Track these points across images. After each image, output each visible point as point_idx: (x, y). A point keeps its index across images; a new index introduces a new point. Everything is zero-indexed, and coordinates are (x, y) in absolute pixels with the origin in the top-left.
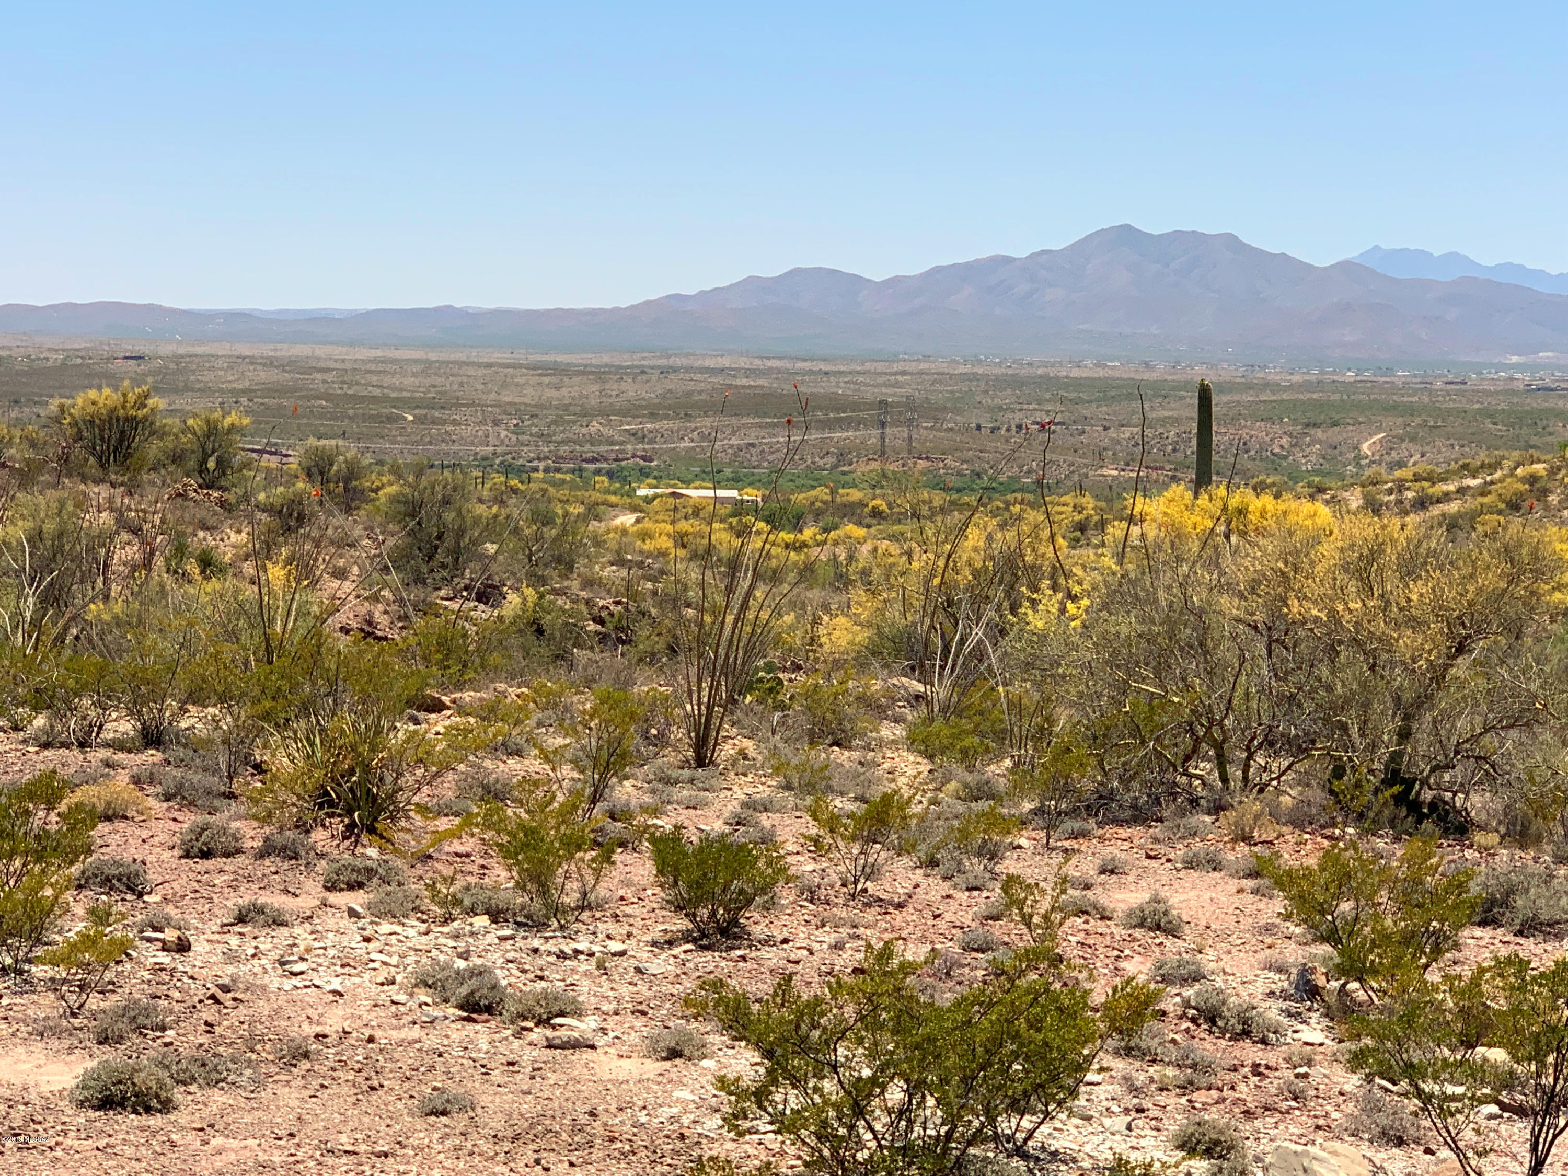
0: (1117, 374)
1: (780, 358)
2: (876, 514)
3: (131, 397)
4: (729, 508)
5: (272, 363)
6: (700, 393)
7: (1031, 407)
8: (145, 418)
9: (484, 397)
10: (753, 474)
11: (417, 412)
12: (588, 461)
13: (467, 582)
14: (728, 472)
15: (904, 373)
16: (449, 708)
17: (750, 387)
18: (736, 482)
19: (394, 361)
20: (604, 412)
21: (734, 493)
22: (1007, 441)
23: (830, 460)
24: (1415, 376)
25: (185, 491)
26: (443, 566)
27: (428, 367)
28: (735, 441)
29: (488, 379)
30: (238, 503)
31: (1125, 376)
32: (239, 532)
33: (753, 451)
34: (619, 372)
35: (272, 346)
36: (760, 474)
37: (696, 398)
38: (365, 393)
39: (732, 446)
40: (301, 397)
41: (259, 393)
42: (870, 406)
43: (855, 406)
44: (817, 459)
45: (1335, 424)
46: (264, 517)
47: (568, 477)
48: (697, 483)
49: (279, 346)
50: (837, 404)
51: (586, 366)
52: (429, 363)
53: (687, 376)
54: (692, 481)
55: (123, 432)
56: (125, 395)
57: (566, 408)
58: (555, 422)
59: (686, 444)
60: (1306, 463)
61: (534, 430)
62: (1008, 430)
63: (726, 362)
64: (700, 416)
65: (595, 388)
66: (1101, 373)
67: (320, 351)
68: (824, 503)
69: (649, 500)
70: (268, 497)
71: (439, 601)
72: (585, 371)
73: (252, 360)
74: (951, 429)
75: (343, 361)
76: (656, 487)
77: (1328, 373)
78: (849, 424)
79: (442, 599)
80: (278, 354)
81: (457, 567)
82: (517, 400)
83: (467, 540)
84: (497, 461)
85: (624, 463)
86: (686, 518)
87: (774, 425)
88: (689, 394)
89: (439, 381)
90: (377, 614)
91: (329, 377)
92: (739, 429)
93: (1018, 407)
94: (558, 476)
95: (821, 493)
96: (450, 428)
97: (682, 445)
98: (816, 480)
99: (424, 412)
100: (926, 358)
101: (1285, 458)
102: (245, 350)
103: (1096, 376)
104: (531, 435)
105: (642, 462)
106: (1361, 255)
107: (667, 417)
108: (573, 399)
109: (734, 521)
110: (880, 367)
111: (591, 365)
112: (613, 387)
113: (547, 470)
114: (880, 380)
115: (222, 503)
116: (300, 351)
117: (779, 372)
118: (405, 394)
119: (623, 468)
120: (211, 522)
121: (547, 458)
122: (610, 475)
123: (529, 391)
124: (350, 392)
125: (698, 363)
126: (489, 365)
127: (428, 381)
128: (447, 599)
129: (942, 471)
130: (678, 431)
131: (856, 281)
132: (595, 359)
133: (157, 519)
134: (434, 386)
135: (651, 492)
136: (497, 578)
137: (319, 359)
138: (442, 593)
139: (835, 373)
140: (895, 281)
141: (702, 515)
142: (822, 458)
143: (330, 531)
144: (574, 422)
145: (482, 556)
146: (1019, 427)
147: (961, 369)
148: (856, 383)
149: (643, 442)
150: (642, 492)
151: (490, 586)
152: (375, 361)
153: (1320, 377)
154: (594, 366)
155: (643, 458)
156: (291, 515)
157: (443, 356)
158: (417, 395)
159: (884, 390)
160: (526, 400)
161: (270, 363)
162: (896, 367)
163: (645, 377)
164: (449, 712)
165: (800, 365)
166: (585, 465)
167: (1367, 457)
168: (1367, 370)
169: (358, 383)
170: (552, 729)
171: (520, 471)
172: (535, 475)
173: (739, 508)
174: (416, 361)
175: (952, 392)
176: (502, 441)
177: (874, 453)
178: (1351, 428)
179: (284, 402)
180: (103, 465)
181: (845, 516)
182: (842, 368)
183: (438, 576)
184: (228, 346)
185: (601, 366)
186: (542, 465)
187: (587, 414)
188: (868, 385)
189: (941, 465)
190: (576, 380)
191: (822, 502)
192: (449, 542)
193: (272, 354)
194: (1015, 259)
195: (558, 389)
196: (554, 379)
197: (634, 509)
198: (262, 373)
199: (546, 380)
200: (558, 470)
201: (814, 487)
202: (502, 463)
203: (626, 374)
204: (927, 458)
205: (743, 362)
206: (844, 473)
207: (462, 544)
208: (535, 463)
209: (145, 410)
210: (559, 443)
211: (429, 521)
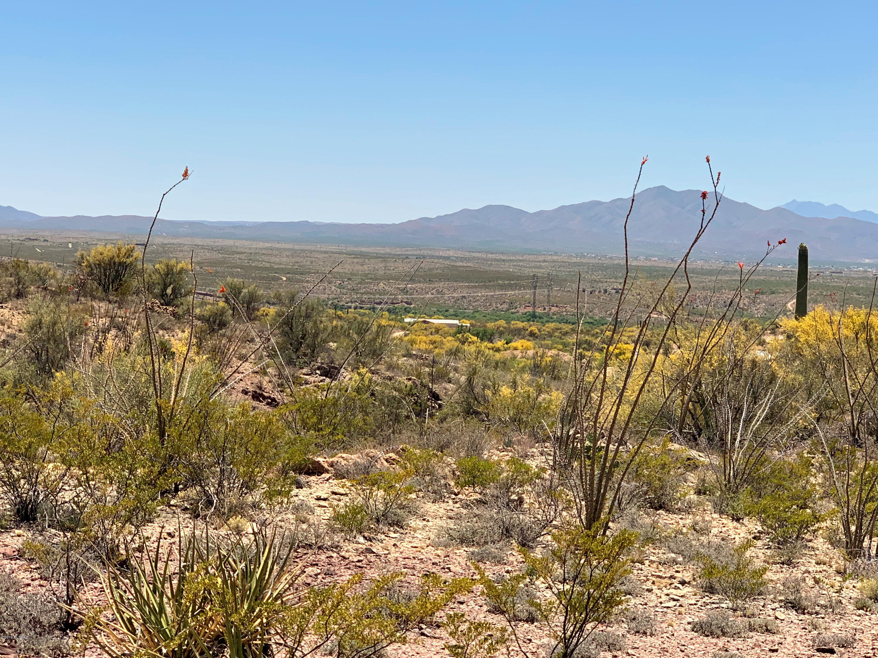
0: (656, 264)
1: (479, 252)
2: (532, 334)
3: (123, 251)
4: (455, 330)
5: (212, 249)
6: (437, 269)
7: (612, 280)
8: (131, 263)
9: (324, 269)
10: (465, 313)
11: (288, 275)
12: (377, 304)
13: (319, 364)
14: (451, 311)
15: (545, 261)
16: (327, 471)
17: (463, 266)
18: (455, 316)
19: (278, 249)
20: (387, 278)
21: (456, 322)
22: (599, 298)
23: (505, 306)
24: (815, 268)
25: (153, 306)
26: (305, 355)
27: (294, 253)
28: (455, 295)
29: (325, 259)
30: (184, 314)
31: (660, 265)
32: (183, 331)
33: (465, 300)
34: (396, 257)
35: (213, 240)
36: (468, 313)
37: (435, 272)
38: (262, 265)
39: (453, 298)
40: (228, 267)
41: (206, 264)
42: (528, 278)
43: (518, 278)
44: (499, 305)
45: (773, 293)
46: (199, 323)
47: (367, 312)
48: (436, 316)
49: (216, 240)
50: (509, 276)
51: (377, 254)
52: (295, 251)
53: (431, 260)
54: (433, 315)
55: (117, 271)
56: (119, 249)
57: (366, 275)
58: (360, 283)
59: (429, 296)
60: (757, 314)
61: (349, 287)
62: (600, 292)
63: (451, 253)
64: (437, 281)
65: (382, 265)
66: (648, 264)
67: (238, 243)
68: (505, 328)
69: (411, 324)
70: (201, 311)
71: (302, 376)
72: (377, 256)
73: (203, 247)
74: (569, 291)
75: (250, 248)
76: (414, 318)
77: (768, 266)
78: (516, 287)
79: (304, 374)
80: (216, 244)
81: (313, 356)
82: (341, 271)
83: (319, 340)
84: (330, 302)
85: (396, 305)
86: (431, 334)
87: (475, 287)
88: (431, 270)
89: (298, 259)
90: (265, 383)
91: (243, 256)
92: (458, 288)
93: (605, 280)
94: (362, 311)
95: (502, 323)
96: (306, 284)
97: (428, 296)
98: (499, 316)
99: (291, 276)
100: (556, 254)
101: (747, 310)
102: (199, 241)
103: (646, 265)
104: (348, 289)
105: (406, 305)
106: (786, 204)
107: (420, 282)
108: (370, 271)
109: (460, 336)
110: (531, 257)
111: (380, 253)
112: (391, 265)
113: (355, 308)
114: (532, 264)
115: (174, 314)
116: (229, 243)
117: (479, 259)
118: (282, 266)
119: (396, 308)
120: (167, 325)
121: (356, 302)
122: (389, 311)
123: (347, 266)
124: (253, 265)
125: (437, 254)
126: (326, 252)
127: (294, 260)
128: (307, 375)
129: (564, 313)
130: (425, 289)
131: (520, 212)
132: (381, 250)
133: (135, 322)
134: (298, 263)
135: (412, 320)
136: (337, 363)
137: (237, 247)
138: (304, 371)
139: (508, 261)
140: (540, 213)
141: (440, 333)
142: (501, 305)
143: (238, 332)
144: (371, 283)
145: (329, 350)
146: (606, 291)
147: (574, 260)
148: (519, 266)
149: (406, 295)
150: (407, 320)
151: (333, 368)
152: (266, 249)
153: (764, 268)
154: (382, 254)
155: (407, 303)
156: (214, 322)
157: (303, 247)
158: (288, 267)
159: (534, 270)
160: (346, 271)
161: (211, 249)
162: (541, 258)
163: (408, 260)
164: (327, 476)
165: (490, 256)
166: (376, 306)
167: (790, 311)
168: (789, 265)
169: (258, 261)
170: (421, 494)
171: (342, 308)
172: (350, 310)
173: (460, 330)
174: (289, 250)
175: (570, 272)
176: (332, 292)
177: (529, 303)
178: (781, 295)
179: (219, 269)
180: (106, 290)
181: (515, 335)
182: (512, 258)
183: (302, 361)
184: (190, 239)
185: (385, 254)
186: (353, 305)
187: (377, 279)
188: (526, 267)
189: (564, 310)
190: (373, 261)
191: (503, 327)
192: (309, 341)
193: (213, 244)
194: (603, 203)
195: (362, 265)
196: (360, 261)
197: (403, 329)
198: (207, 254)
199: (356, 260)
200: (361, 308)
201: (496, 320)
202: (332, 303)
203: (399, 259)
204: (557, 306)
205: (459, 254)
206: (512, 313)
207: (316, 342)
208: (349, 304)
209: (131, 259)
210: (362, 294)
211: (297, 327)
